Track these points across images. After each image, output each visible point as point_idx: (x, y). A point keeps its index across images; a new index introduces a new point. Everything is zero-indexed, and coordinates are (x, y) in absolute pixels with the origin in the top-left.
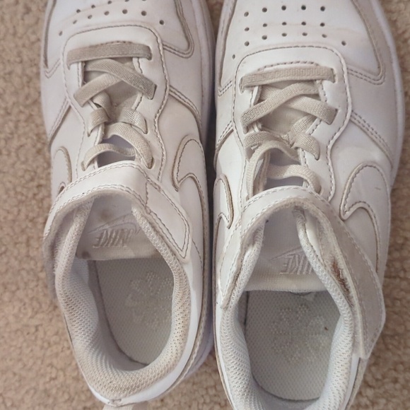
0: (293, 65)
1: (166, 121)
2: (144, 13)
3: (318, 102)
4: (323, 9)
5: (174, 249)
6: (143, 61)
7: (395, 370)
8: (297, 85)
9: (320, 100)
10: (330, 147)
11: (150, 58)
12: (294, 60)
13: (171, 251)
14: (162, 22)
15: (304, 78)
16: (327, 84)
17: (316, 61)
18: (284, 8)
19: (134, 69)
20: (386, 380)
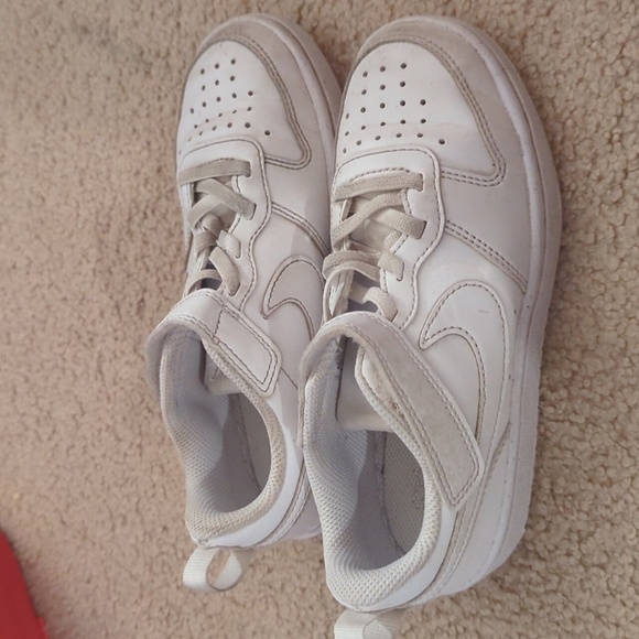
0: (376, 174)
1: (263, 245)
2: (247, 125)
3: (402, 214)
4: (423, 103)
5: (249, 381)
6: (242, 179)
7: (569, 540)
8: (384, 196)
9: (404, 212)
10: (418, 265)
11: (248, 176)
12: (383, 167)
13: (247, 383)
14: (267, 133)
15: (388, 188)
16: (412, 193)
17: (406, 167)
18: (383, 106)
19: (231, 189)
20: (558, 552)
